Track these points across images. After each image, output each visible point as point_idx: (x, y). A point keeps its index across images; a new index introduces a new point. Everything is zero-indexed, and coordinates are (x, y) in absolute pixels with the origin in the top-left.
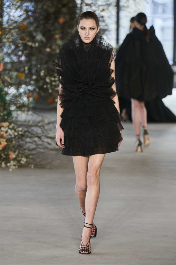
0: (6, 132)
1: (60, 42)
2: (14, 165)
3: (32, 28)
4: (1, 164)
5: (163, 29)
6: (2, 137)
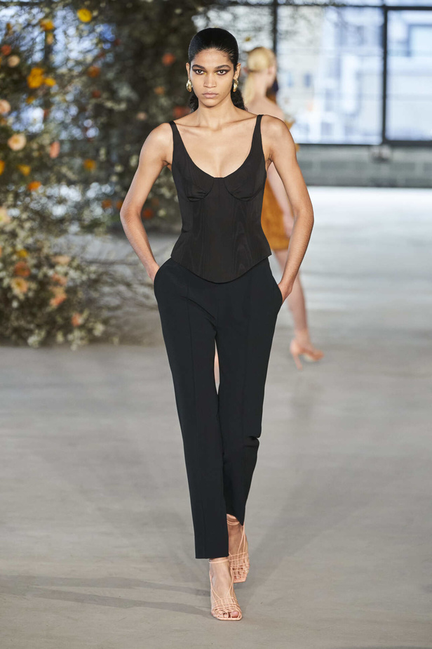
0: (66, 274)
1: (164, 101)
2: (82, 339)
3: (110, 75)
4: (55, 336)
5: (359, 75)
6: (57, 283)
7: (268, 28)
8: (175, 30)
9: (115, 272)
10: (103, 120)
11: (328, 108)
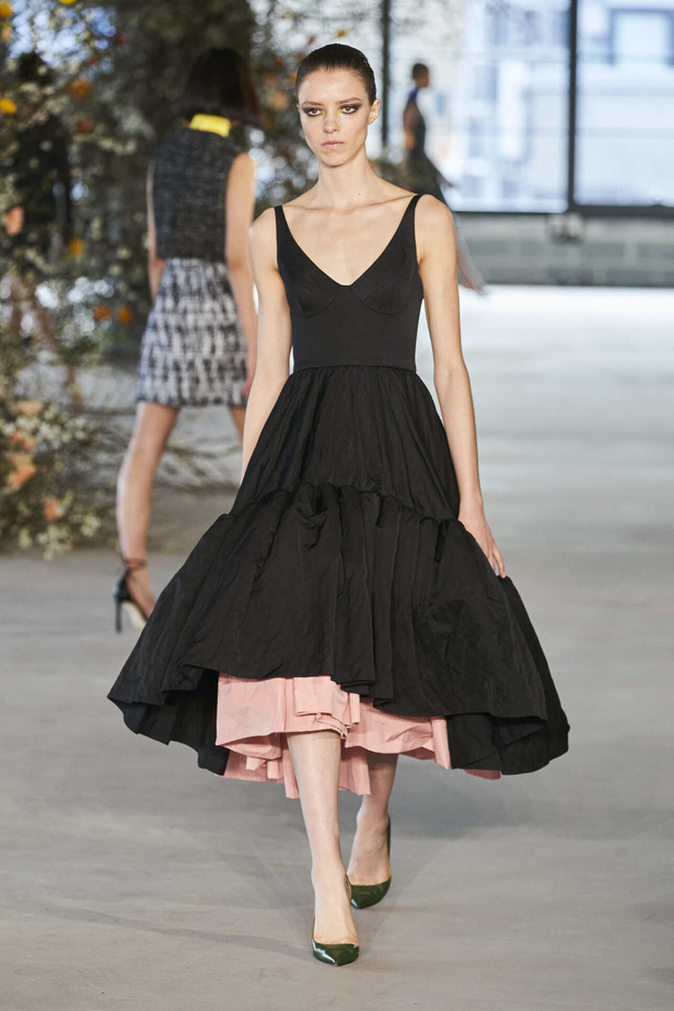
0: (35, 432)
2: (61, 541)
3: (108, 95)
4: (16, 536)
5: (528, 95)
6: (19, 447)
7: (375, 14)
8: (217, 19)
9: (118, 428)
10: (96, 170)
11: (475, 152)
